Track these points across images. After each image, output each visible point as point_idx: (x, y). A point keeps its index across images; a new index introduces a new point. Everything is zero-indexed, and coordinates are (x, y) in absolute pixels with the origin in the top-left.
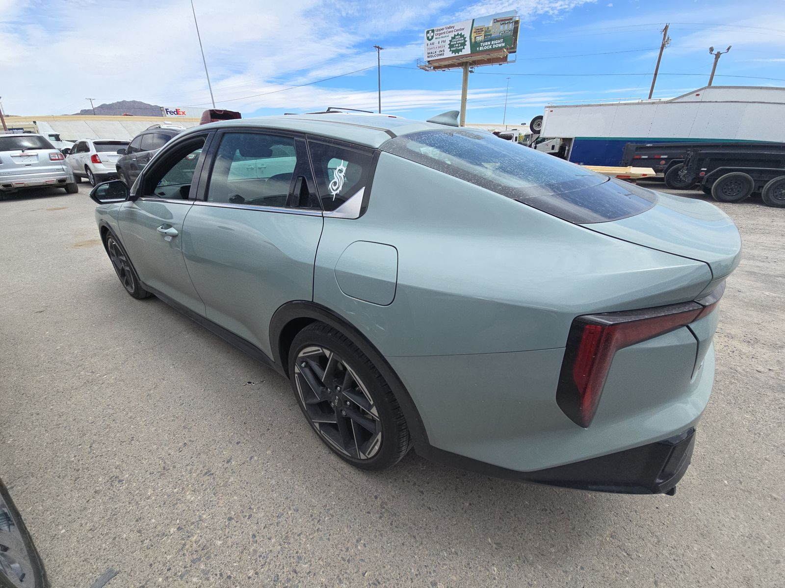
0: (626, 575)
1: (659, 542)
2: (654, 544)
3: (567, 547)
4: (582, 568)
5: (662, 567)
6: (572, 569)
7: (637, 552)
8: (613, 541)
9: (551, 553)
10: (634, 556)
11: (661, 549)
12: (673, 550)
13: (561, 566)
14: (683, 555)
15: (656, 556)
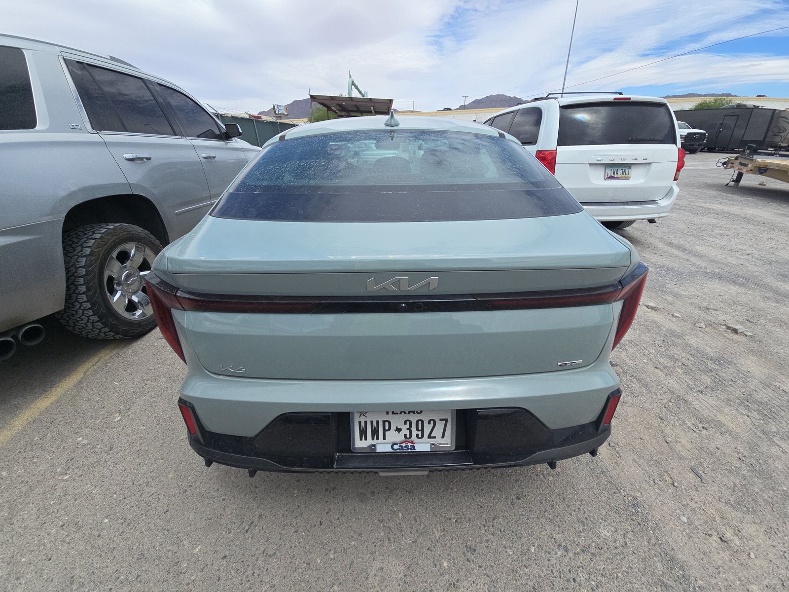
0: (227, 531)
1: (270, 556)
2: (266, 552)
3: (239, 486)
4: (224, 499)
5: (243, 561)
6: (221, 493)
7: (252, 538)
8: (256, 517)
9: (230, 477)
10: (247, 535)
11: (263, 559)
12: (265, 570)
13: (221, 486)
14: (262, 581)
15: (253, 554)
